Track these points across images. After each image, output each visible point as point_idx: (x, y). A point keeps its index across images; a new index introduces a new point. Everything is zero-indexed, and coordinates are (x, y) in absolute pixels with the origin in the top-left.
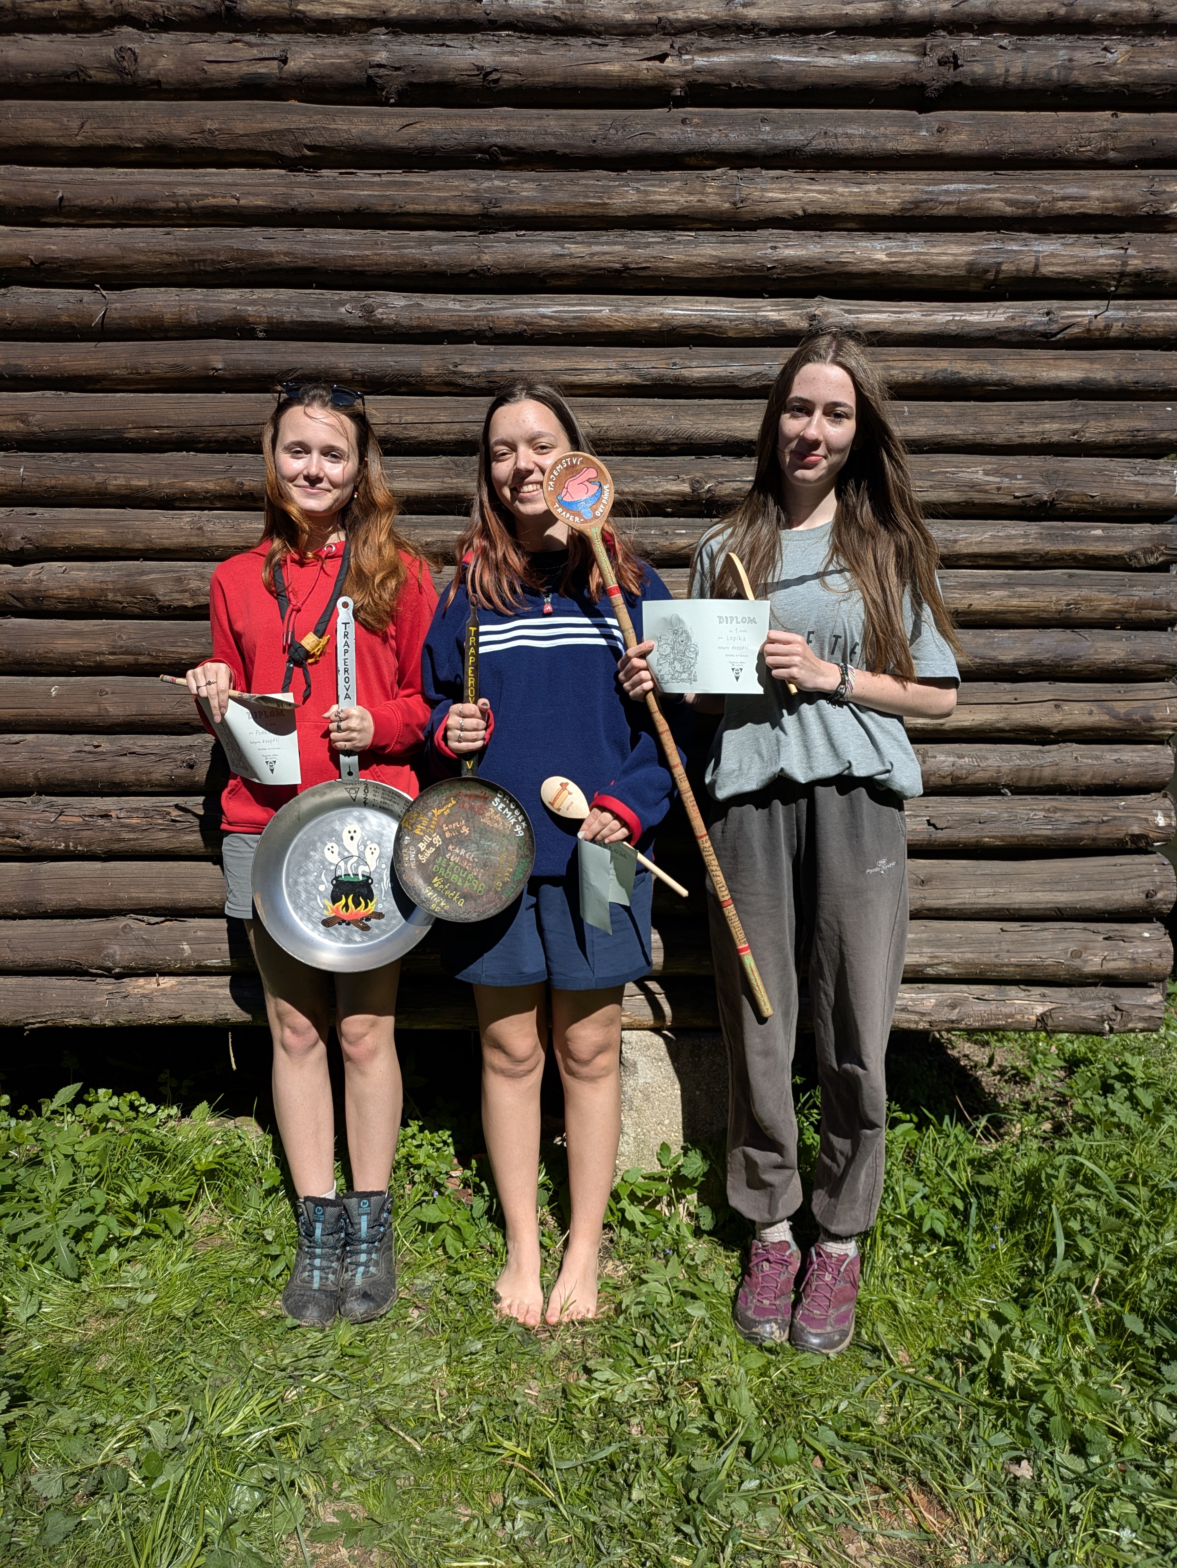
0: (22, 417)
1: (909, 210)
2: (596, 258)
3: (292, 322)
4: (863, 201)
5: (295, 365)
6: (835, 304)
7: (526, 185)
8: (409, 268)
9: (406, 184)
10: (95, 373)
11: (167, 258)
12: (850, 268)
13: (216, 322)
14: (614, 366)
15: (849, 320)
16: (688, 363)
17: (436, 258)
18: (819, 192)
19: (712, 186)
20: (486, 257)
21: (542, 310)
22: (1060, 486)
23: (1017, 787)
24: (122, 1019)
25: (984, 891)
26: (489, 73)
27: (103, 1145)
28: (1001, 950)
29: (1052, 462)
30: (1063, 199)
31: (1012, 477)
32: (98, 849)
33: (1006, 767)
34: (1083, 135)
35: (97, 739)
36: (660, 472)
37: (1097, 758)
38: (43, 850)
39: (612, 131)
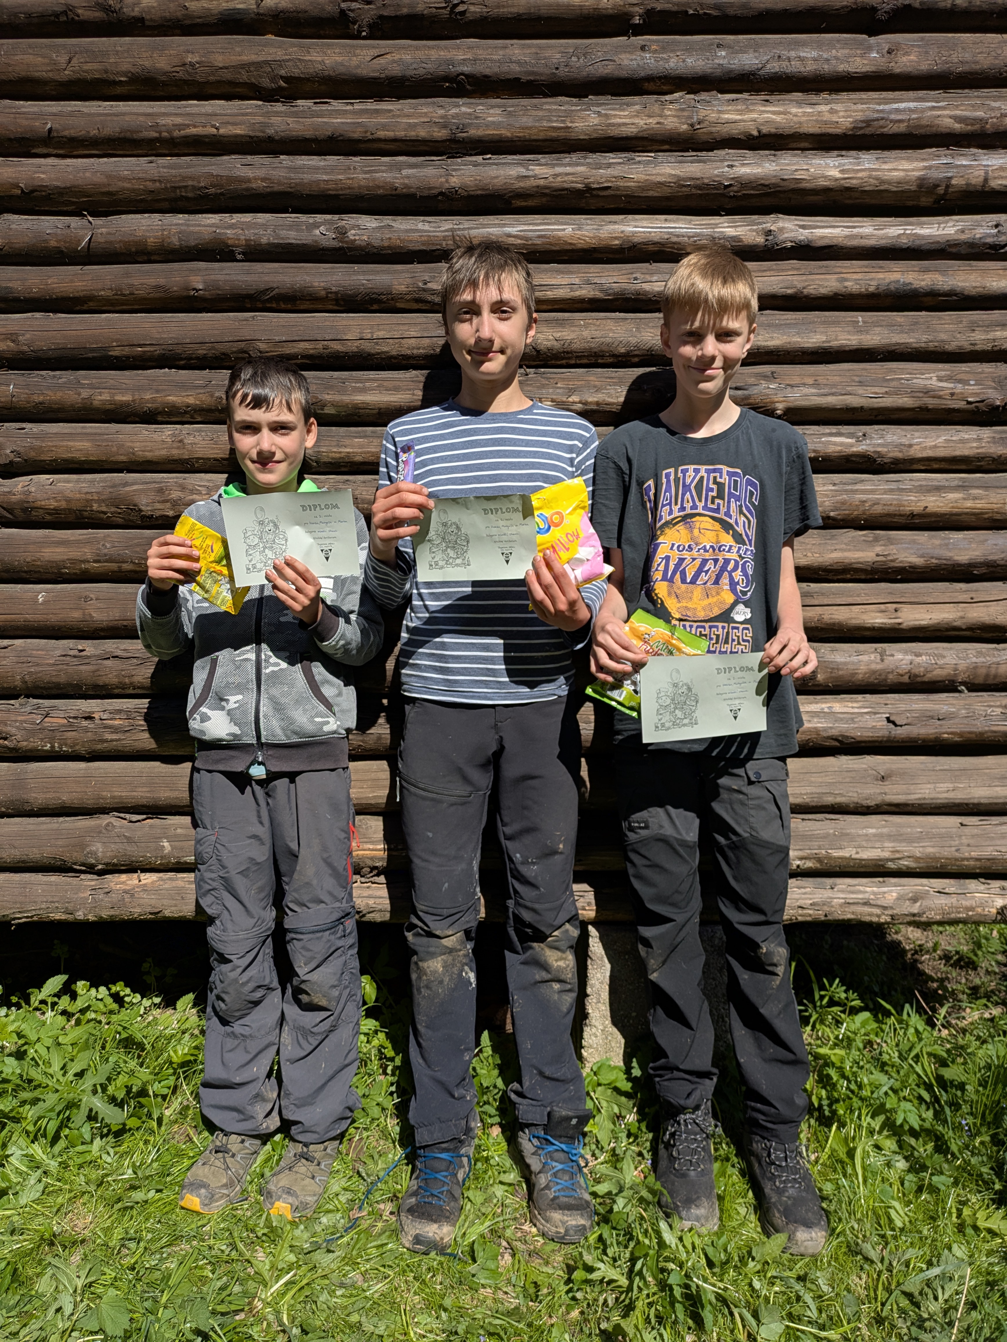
0: (13, 337)
1: (861, 128)
2: (559, 179)
3: (269, 244)
4: (817, 121)
5: (272, 285)
6: (790, 221)
7: (491, 111)
8: (381, 192)
9: (377, 111)
10: (81, 294)
11: (150, 185)
12: (804, 185)
13: (197, 245)
14: (577, 281)
15: (803, 235)
16: (648, 278)
17: (406, 181)
18: (774, 113)
19: (670, 109)
20: (454, 179)
21: (508, 229)
23: (973, 684)
24: (105, 914)
25: (943, 786)
26: (456, 5)
27: (85, 1037)
28: (961, 844)
31: (965, 382)
32: (82, 750)
33: (963, 665)
35: (82, 644)
38: (30, 751)
39: (574, 59)
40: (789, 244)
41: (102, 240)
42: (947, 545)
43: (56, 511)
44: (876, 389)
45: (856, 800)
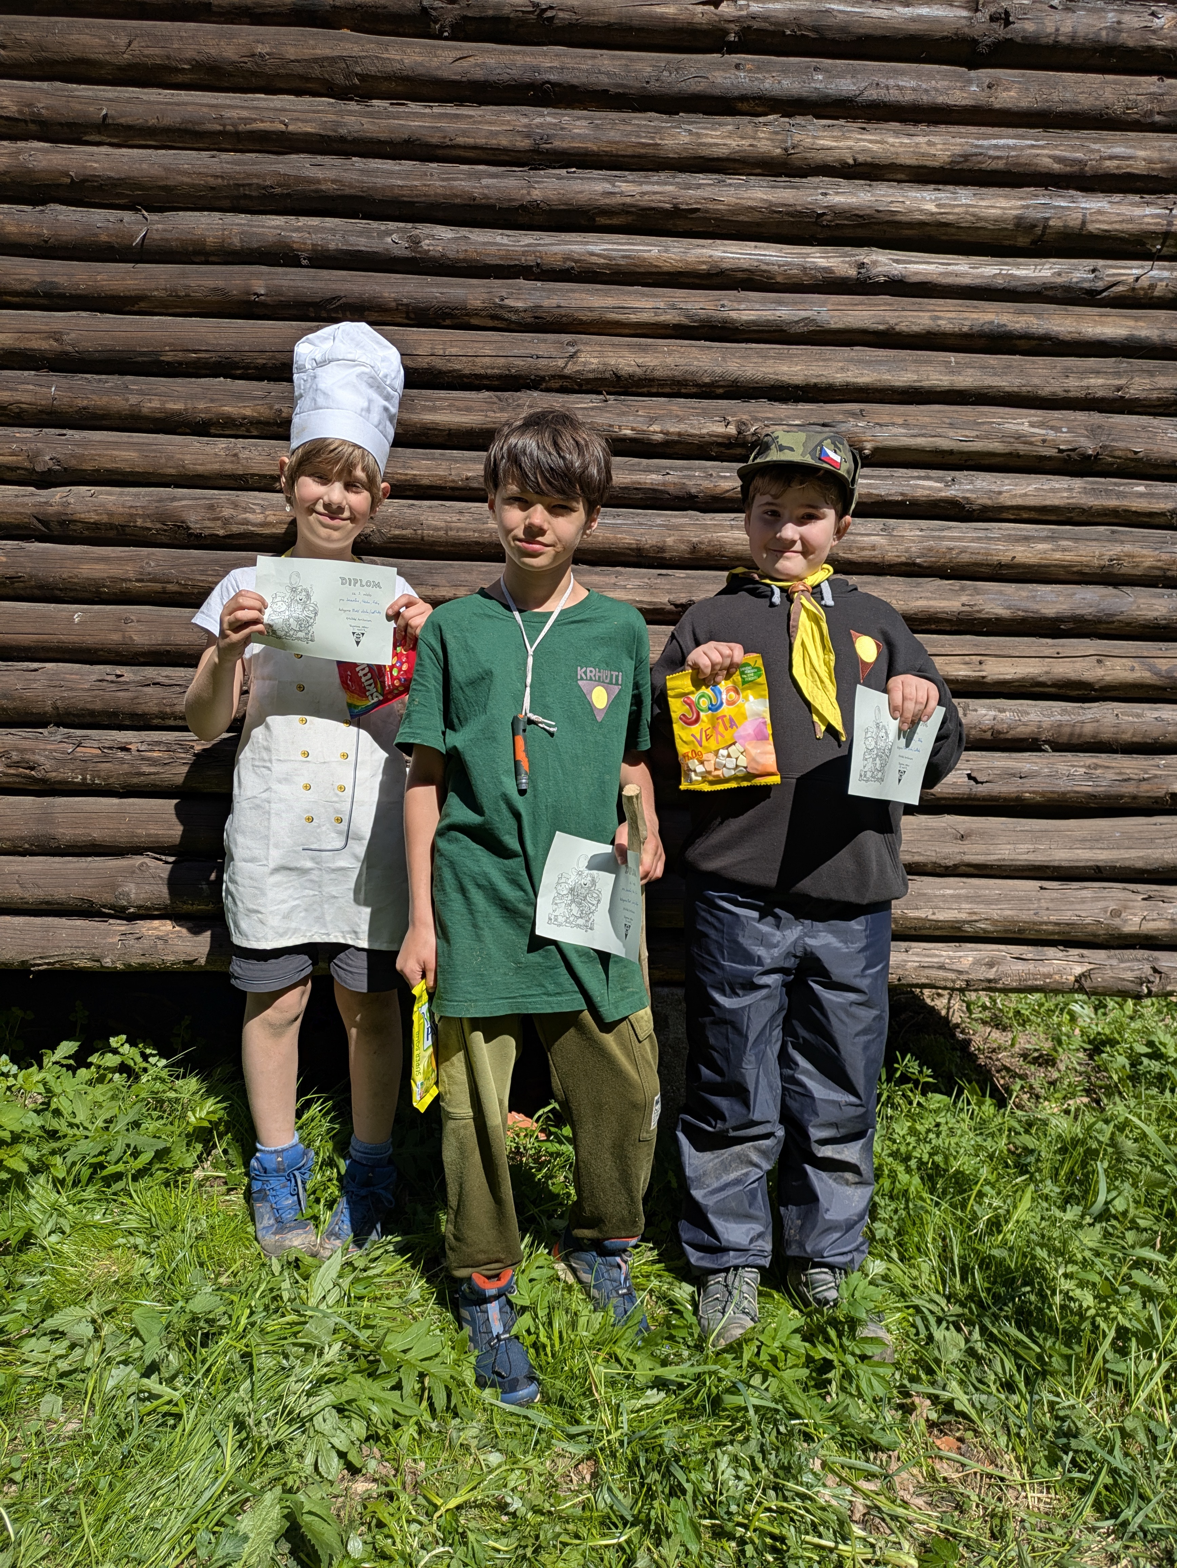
0: (56, 336)
1: (959, 163)
2: (646, 197)
3: (337, 250)
4: (914, 152)
5: (338, 293)
6: (884, 254)
7: (578, 123)
8: (458, 201)
9: (457, 116)
10: (133, 293)
11: (212, 181)
12: (899, 218)
13: (259, 247)
14: (662, 305)
15: (897, 270)
16: (736, 305)
17: (486, 191)
18: (870, 141)
19: (763, 132)
20: (536, 192)
21: (591, 248)
22: (1104, 440)
23: (1057, 744)
24: (135, 961)
25: (1023, 847)
26: (544, 11)
28: (1040, 908)
29: (1096, 418)
30: (1111, 158)
31: (1057, 429)
32: (116, 784)
33: (1047, 723)
34: (1131, 97)
35: (119, 670)
36: (705, 413)
37: (1138, 716)
38: (60, 782)
39: (666, 73)
40: (882, 279)
41: (157, 237)
42: (1034, 597)
43: (96, 525)
44: (967, 433)
45: (934, 859)
